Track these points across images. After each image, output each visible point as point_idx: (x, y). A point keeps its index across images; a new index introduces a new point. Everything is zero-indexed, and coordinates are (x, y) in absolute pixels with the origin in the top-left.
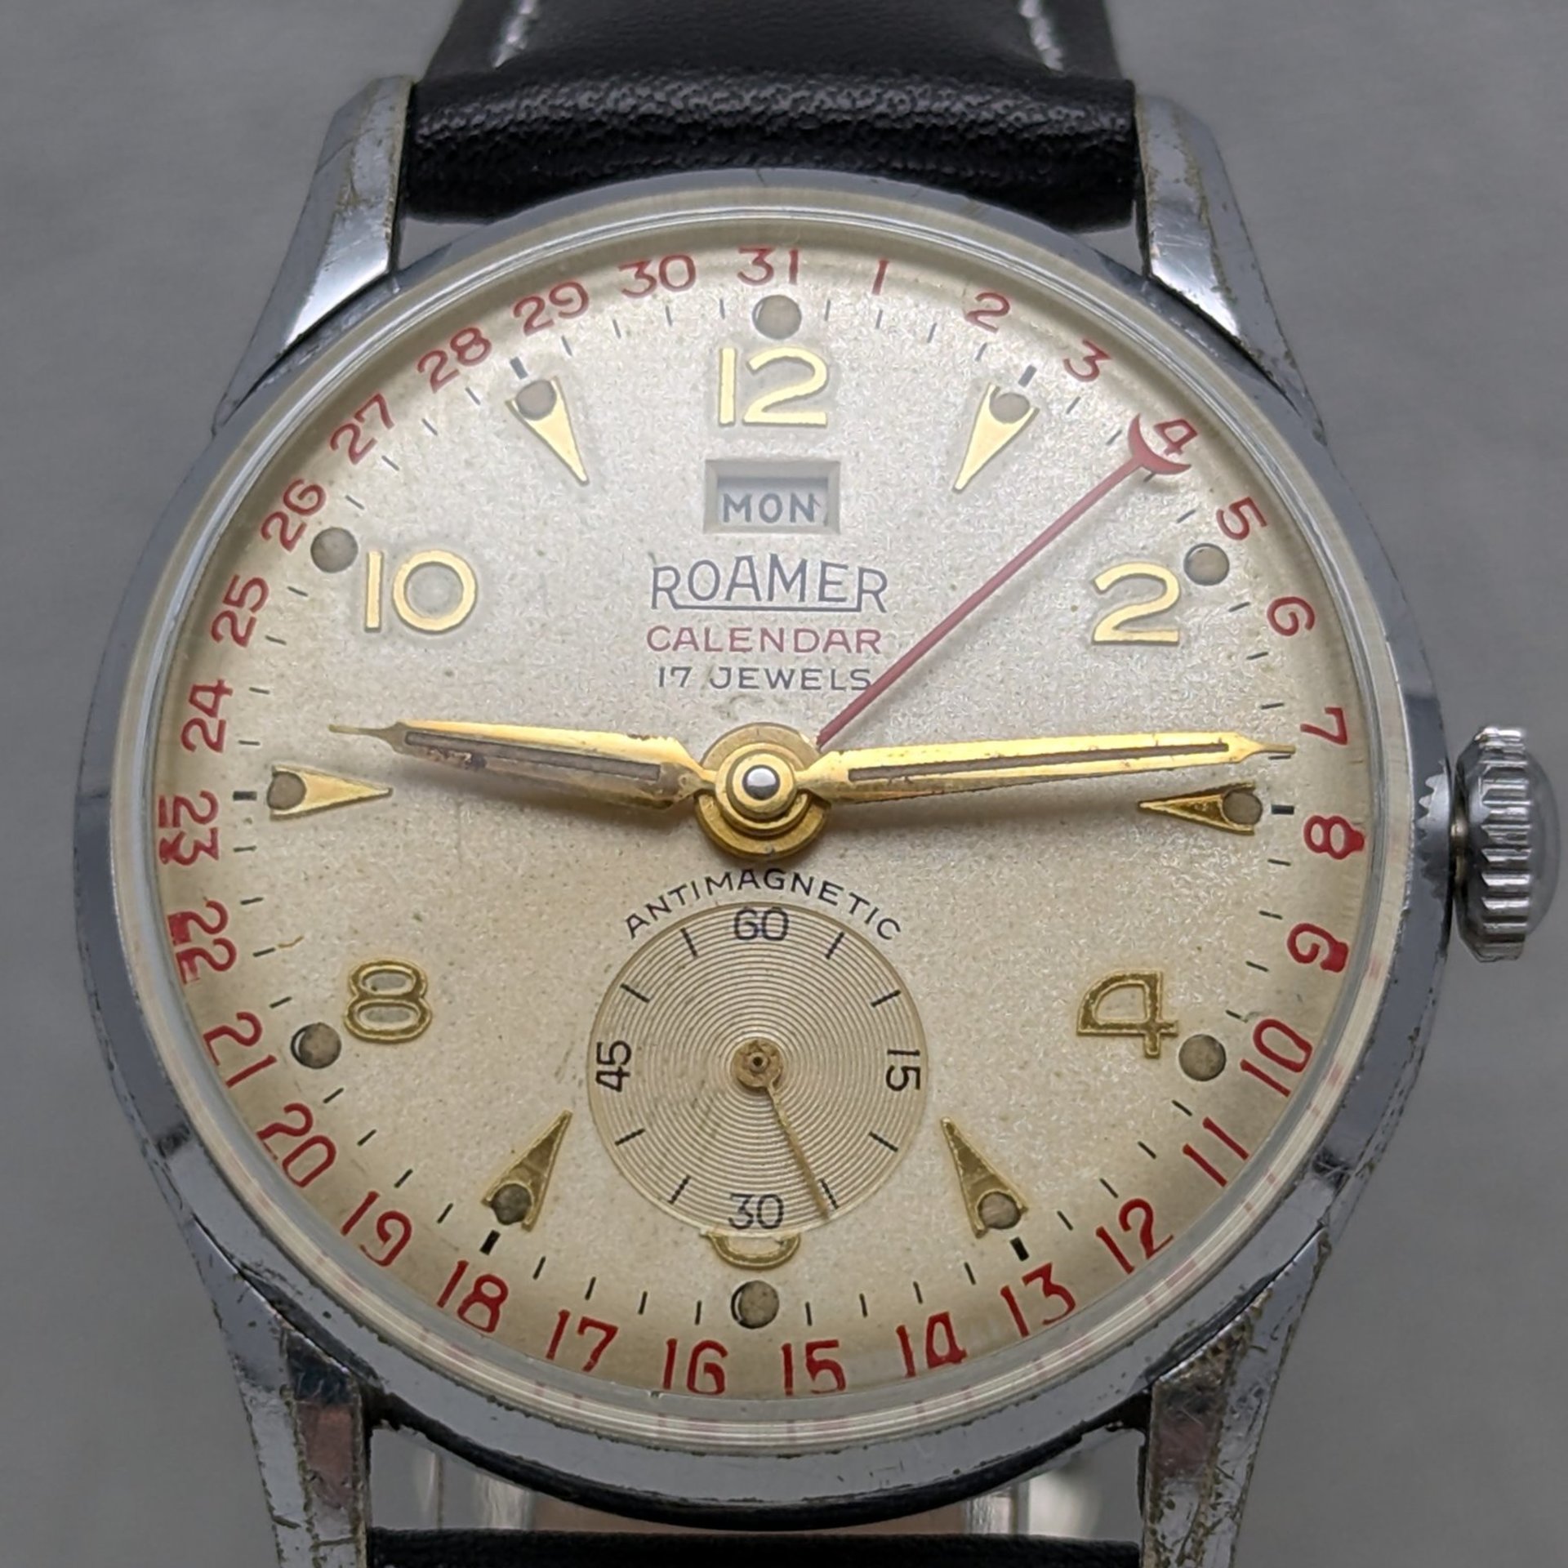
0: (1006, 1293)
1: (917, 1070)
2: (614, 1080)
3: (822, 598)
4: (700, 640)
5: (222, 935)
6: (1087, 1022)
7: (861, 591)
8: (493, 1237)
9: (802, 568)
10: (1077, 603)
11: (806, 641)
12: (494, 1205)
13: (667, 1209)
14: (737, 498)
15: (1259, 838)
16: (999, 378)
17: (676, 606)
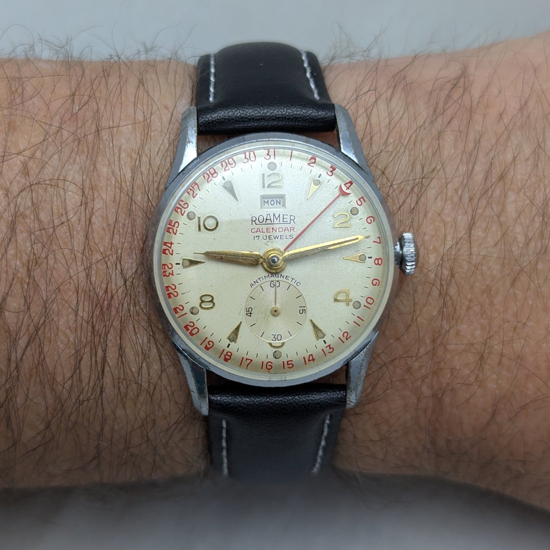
0: (323, 350)
1: (305, 310)
2: (249, 315)
3: (283, 221)
4: (261, 231)
5: (175, 290)
6: (336, 300)
7: (290, 220)
8: (229, 345)
9: (279, 216)
10: (331, 220)
11: (281, 229)
12: (229, 339)
13: (260, 338)
14: (266, 201)
15: (366, 263)
16: (315, 177)
17: (256, 224)
